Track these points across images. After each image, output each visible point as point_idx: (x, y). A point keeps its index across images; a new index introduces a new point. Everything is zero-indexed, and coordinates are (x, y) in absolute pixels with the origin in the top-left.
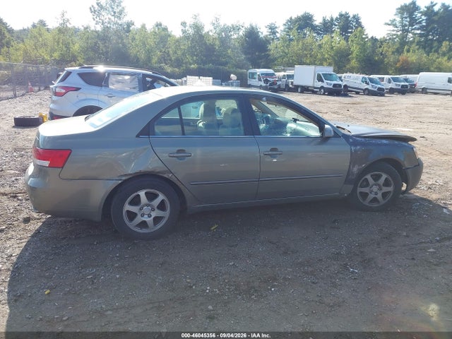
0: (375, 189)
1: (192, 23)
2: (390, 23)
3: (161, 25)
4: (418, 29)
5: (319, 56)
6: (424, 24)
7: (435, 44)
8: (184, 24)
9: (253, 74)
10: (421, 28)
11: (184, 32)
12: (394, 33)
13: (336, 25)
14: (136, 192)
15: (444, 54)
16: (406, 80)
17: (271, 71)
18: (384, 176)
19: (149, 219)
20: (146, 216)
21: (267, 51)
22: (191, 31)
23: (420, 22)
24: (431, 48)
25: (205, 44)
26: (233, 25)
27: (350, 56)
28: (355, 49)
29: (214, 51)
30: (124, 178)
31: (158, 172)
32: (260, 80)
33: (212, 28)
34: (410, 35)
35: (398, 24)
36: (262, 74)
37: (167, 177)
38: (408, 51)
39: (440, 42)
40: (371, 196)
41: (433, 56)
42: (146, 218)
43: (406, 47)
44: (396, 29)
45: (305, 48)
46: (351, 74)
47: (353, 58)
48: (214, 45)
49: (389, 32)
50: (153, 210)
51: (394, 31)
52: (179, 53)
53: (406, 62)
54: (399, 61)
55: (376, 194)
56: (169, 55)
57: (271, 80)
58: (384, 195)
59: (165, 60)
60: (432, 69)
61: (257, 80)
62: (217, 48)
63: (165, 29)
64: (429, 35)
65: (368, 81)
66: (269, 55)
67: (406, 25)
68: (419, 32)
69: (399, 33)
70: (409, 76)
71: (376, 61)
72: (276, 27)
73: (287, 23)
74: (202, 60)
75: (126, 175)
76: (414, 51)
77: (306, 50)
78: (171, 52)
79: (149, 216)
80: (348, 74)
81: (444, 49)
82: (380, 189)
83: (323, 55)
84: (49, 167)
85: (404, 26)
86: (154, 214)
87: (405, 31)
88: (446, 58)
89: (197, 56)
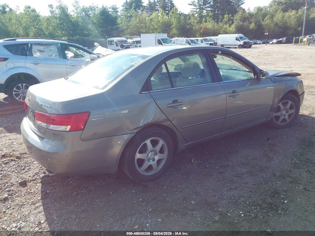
0: (284, 112)
1: (58, 5)
2: (191, 3)
3: (29, 7)
4: (209, 7)
5: (152, 27)
6: (212, 4)
7: (220, 17)
8: (51, 6)
9: (111, 42)
10: (211, 7)
11: (52, 12)
12: (195, 10)
13: (158, 6)
14: (144, 141)
15: (226, 23)
16: (211, 40)
17: (123, 39)
18: (290, 103)
19: (154, 162)
20: (151, 161)
21: (117, 25)
22: (57, 11)
23: (210, 3)
24: (218, 19)
25: (71, 21)
26: (90, 7)
27: (172, 27)
28: (174, 21)
29: (78, 26)
30: (135, 131)
31: (161, 122)
32: (117, 45)
33: (74, 9)
34: (205, 11)
35: (197, 4)
36: (118, 41)
37: (166, 125)
38: (206, 22)
39: (223, 15)
40: (282, 118)
41: (220, 24)
42: (151, 163)
43: (204, 19)
44: (195, 7)
45: (141, 22)
46: (178, 38)
47: (173, 28)
48: (78, 22)
49: (192, 10)
50: (156, 154)
51: (194, 9)
52: (50, 28)
53: (206, 28)
54: (201, 28)
55: (285, 116)
56: (42, 31)
57: (126, 45)
58: (290, 115)
59: (39, 35)
60: (221, 32)
61: (115, 46)
62: (80, 24)
63: (34, 11)
64: (216, 11)
65: (190, 42)
66: (118, 28)
67: (201, 5)
68: (209, 9)
69: (198, 10)
70: (211, 37)
71: (188, 29)
72: (117, 8)
73: (124, 4)
74: (70, 33)
75: (138, 128)
76: (209, 21)
77: (142, 23)
78: (44, 29)
79: (153, 160)
80: (177, 38)
81: (226, 20)
82: (287, 112)
83: (153, 26)
84: (70, 131)
85: (200, 5)
86: (157, 158)
87: (201, 9)
88: (228, 25)
89: (65, 30)
